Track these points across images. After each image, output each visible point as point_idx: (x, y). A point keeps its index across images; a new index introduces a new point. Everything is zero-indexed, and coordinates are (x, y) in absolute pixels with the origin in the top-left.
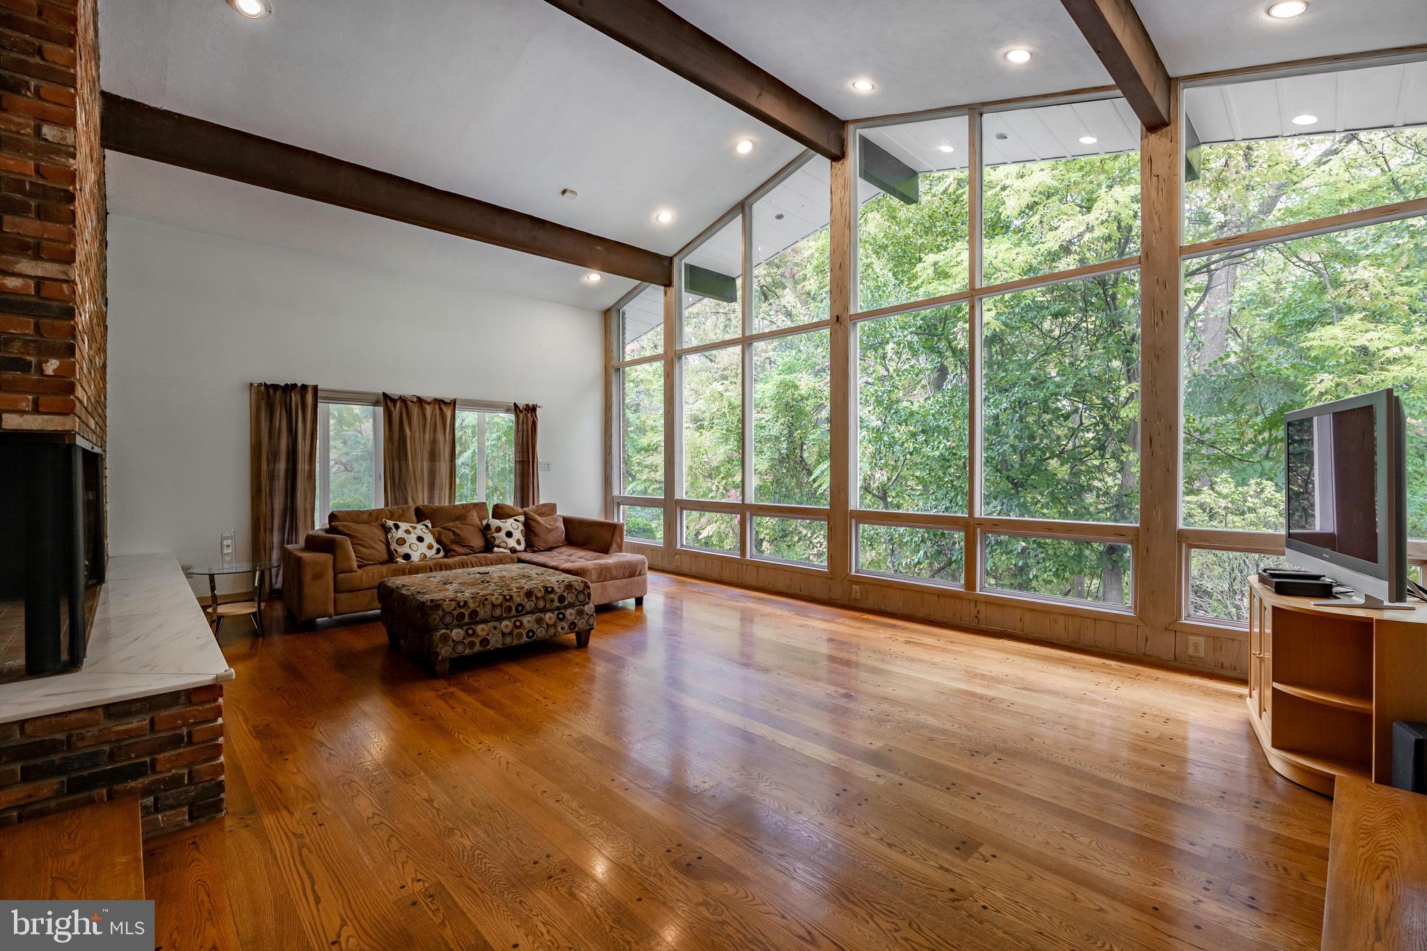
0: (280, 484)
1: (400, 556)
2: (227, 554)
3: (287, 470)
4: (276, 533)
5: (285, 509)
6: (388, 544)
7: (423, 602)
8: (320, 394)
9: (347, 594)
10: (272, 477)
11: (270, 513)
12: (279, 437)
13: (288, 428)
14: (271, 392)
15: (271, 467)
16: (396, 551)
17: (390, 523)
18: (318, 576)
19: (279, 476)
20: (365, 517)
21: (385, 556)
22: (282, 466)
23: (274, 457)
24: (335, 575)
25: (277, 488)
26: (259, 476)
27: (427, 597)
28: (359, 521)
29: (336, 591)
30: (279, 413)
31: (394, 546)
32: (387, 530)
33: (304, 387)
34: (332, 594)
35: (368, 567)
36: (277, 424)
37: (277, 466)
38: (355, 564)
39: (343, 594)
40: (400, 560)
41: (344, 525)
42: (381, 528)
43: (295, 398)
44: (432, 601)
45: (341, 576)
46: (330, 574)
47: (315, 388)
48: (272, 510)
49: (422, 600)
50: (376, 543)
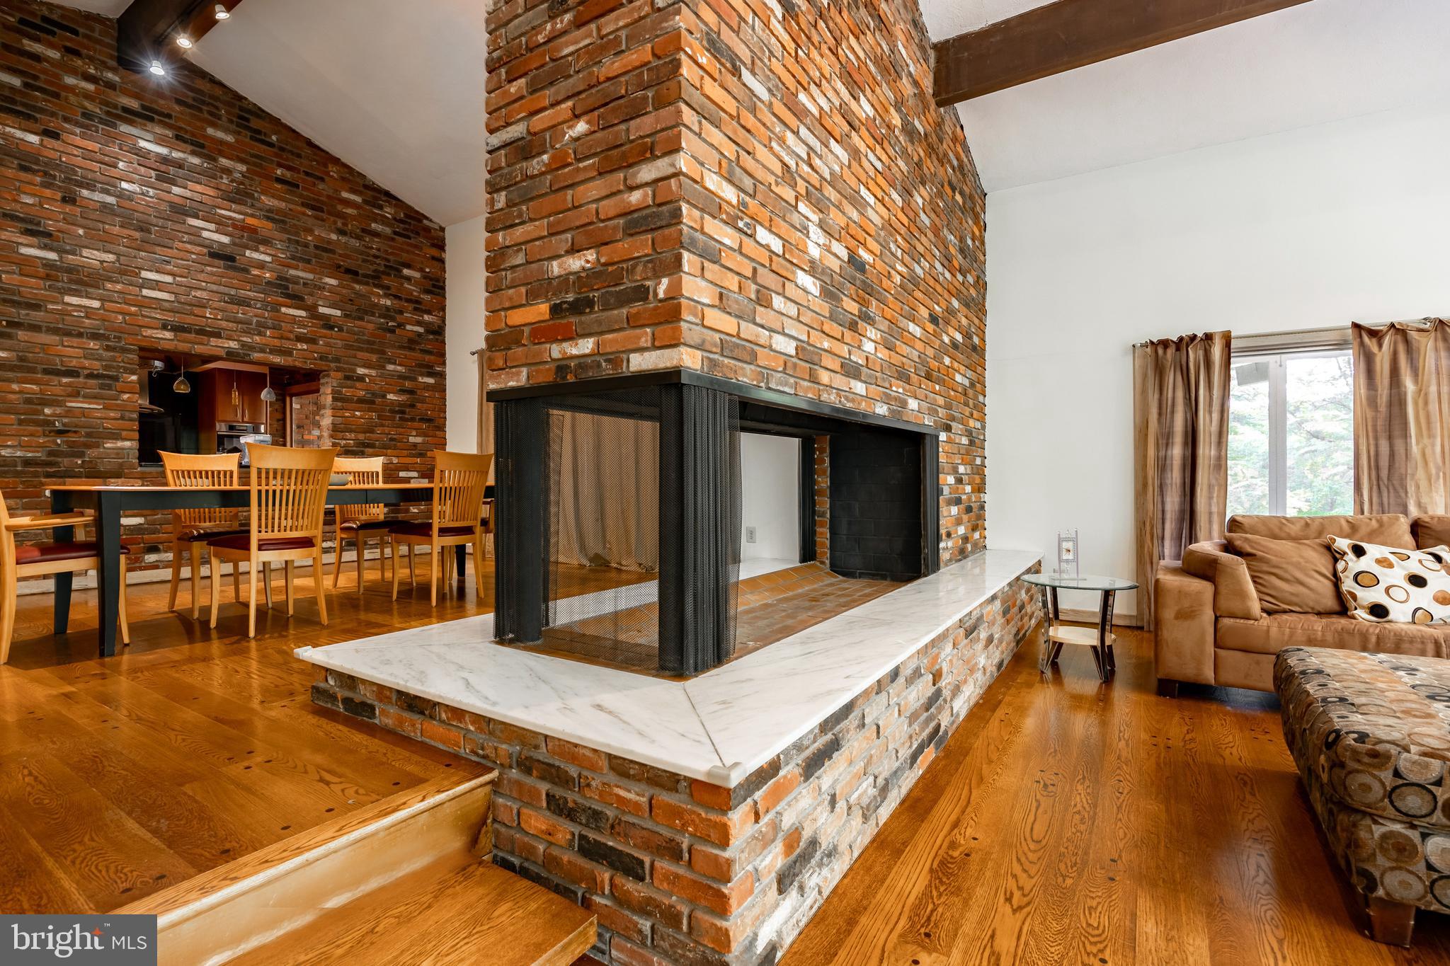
0: (1175, 476)
1: (1363, 607)
2: (1067, 561)
3: (1184, 458)
4: (1167, 543)
5: (1182, 512)
6: (1336, 581)
7: (1338, 732)
8: (1234, 344)
9: (1239, 654)
10: (1163, 466)
11: (1160, 516)
12: (1173, 412)
13: (1185, 398)
14: (1160, 351)
15: (1162, 453)
16: (1354, 597)
17: (1343, 544)
18: (1186, 615)
19: (1172, 464)
20: (1294, 529)
21: (1330, 602)
22: (1177, 451)
23: (1166, 438)
24: (1217, 619)
25: (1169, 481)
26: (1144, 466)
27: (1358, 721)
28: (1283, 535)
29: (1217, 645)
30: (1172, 378)
31: (1348, 585)
32: (1335, 556)
33: (1208, 337)
34: (1210, 648)
35: (1285, 617)
36: (1170, 395)
37: (1169, 452)
38: (1255, 607)
39: (1231, 652)
40: (1361, 614)
41: (1246, 539)
42: (1323, 550)
43: (1194, 354)
44: (1363, 737)
45: (1227, 622)
46: (1208, 615)
47: (1227, 338)
48: (1163, 511)
49: (1338, 724)
50: (1312, 577)
